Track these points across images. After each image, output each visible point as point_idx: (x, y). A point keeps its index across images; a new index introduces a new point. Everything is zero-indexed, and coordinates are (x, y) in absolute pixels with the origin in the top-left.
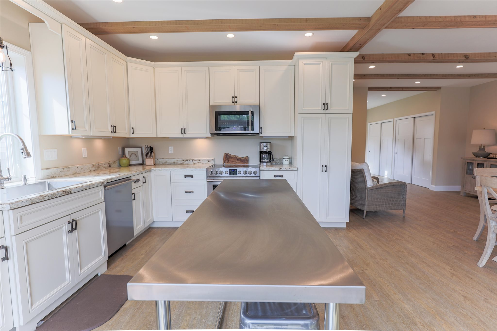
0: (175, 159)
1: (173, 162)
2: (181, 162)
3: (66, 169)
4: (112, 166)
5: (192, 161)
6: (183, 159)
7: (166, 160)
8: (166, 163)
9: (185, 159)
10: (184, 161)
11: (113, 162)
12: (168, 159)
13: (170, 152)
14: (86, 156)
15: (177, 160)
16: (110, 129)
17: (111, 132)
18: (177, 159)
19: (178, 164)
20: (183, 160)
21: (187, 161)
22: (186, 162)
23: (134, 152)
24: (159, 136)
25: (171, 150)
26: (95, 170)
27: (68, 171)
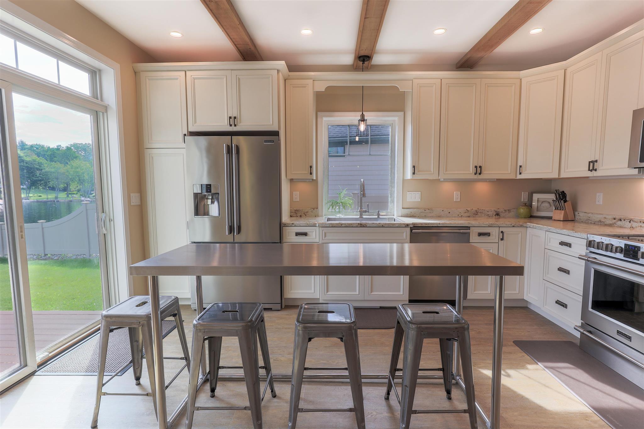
0: (602, 214)
1: (598, 220)
2: (611, 222)
3: (427, 211)
4: (502, 215)
5: (630, 222)
6: (614, 217)
7: (590, 215)
8: (588, 220)
9: (618, 217)
10: (614, 221)
11: (505, 210)
12: (592, 213)
13: (597, 203)
14: (459, 200)
15: (605, 218)
16: (472, 170)
17: (474, 174)
18: (605, 216)
19: (606, 225)
20: (615, 219)
21: (620, 220)
22: (619, 223)
23: (546, 200)
24: (562, 176)
25: (600, 198)
26: (469, 217)
27: (430, 213)
